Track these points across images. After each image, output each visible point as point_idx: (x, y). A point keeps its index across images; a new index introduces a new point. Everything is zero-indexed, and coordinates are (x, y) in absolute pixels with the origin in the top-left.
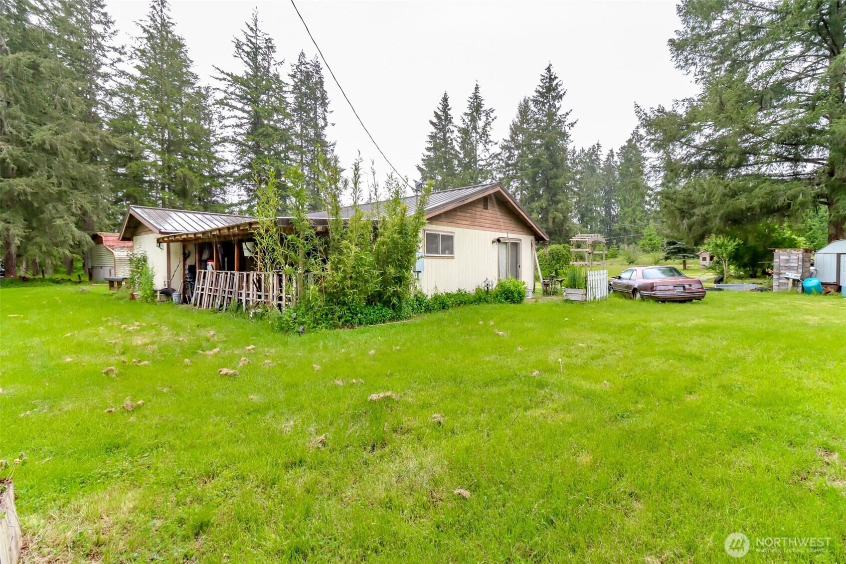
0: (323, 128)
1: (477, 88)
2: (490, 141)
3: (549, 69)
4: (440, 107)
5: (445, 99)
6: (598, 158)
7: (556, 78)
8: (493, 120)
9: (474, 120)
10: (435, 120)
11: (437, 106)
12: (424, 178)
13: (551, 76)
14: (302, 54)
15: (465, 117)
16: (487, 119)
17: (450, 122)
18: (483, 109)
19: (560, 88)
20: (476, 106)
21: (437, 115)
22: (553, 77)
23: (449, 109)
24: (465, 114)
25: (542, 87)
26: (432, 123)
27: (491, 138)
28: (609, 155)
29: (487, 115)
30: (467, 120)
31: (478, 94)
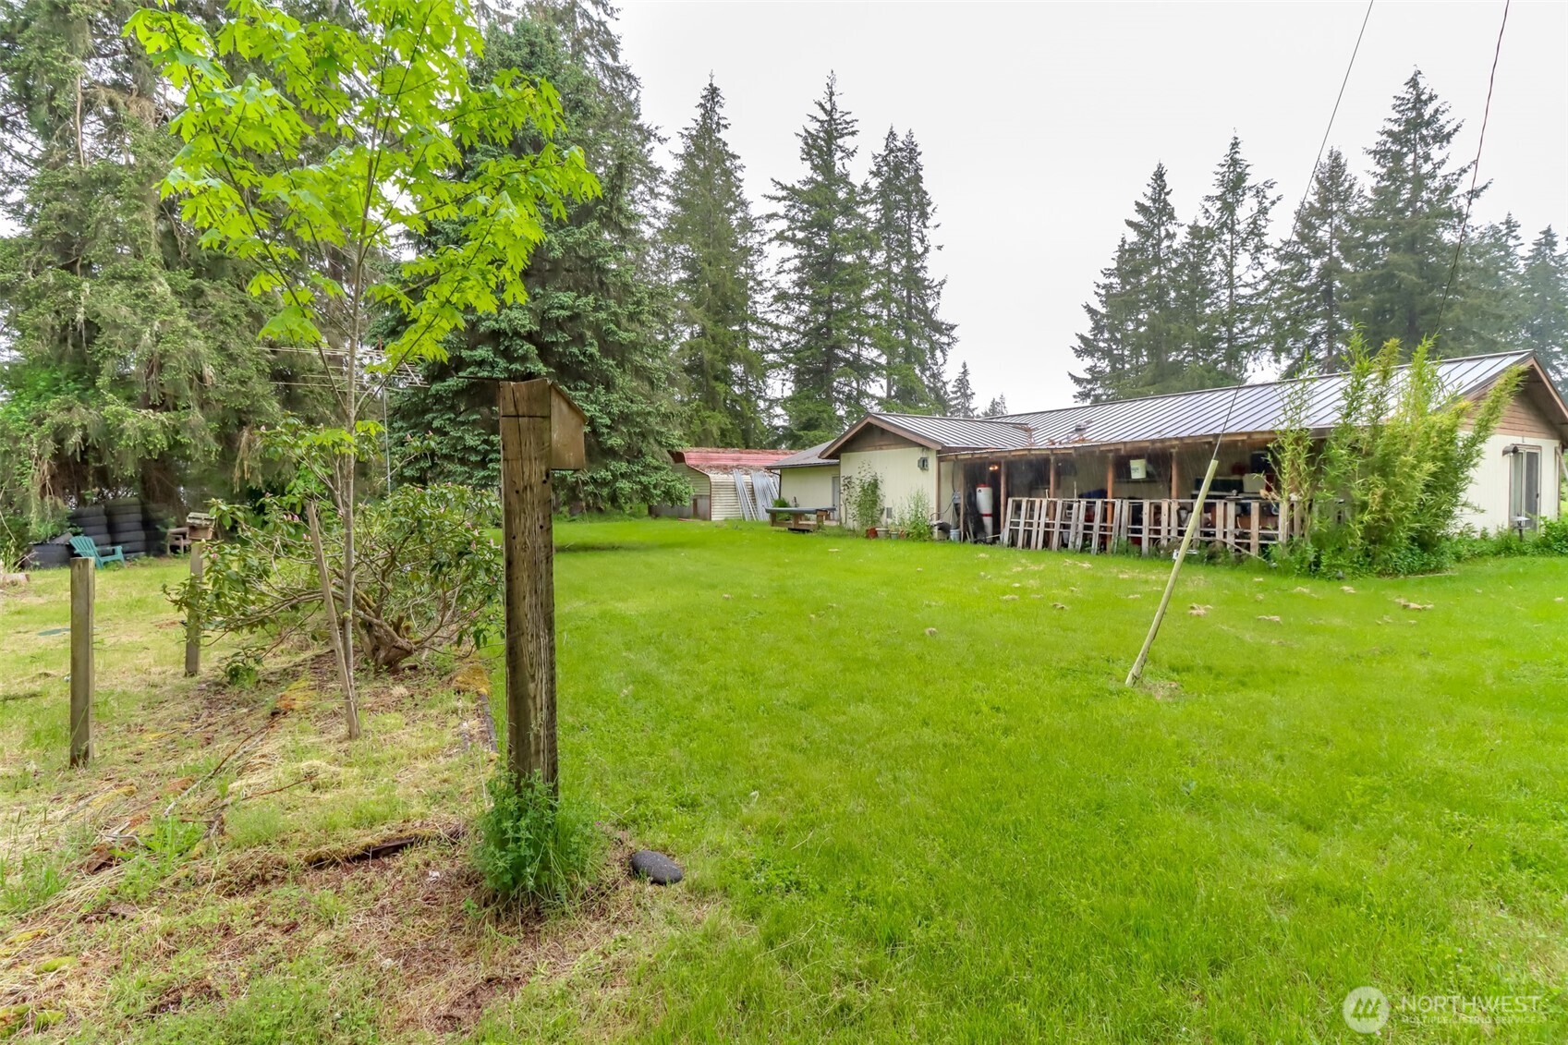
0: (920, 256)
1: (1235, 145)
2: (1266, 247)
3: (1413, 83)
4: (1149, 192)
5: (1159, 176)
6: (1508, 254)
7: (1431, 98)
8: (1273, 203)
9: (1229, 208)
10: (1138, 218)
11: (1142, 190)
12: (1098, 328)
13: (1418, 96)
14: (892, 135)
15: (1208, 205)
16: (1260, 203)
17: (1172, 217)
18: (1248, 184)
19: (1442, 119)
20: (1234, 182)
21: (1142, 209)
22: (1424, 97)
23: (1168, 193)
24: (1208, 198)
25: (1396, 121)
26: (1130, 223)
27: (1267, 240)
28: (1538, 244)
29: (1259, 193)
30: (1213, 211)
31: (1237, 156)
